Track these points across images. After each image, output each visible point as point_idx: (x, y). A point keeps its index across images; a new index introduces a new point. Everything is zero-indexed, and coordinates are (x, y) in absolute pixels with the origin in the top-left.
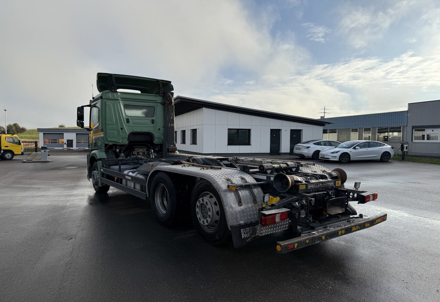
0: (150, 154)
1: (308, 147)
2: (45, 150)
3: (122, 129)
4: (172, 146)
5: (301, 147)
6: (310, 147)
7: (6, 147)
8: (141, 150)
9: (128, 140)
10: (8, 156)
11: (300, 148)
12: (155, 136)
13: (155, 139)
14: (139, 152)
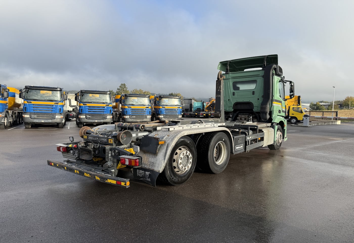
0: (249, 119)
2: (307, 118)
3: (229, 100)
4: (218, 112)
7: (292, 114)
8: (243, 116)
9: (233, 108)
10: (293, 121)
12: (254, 106)
13: (254, 107)
14: (242, 118)
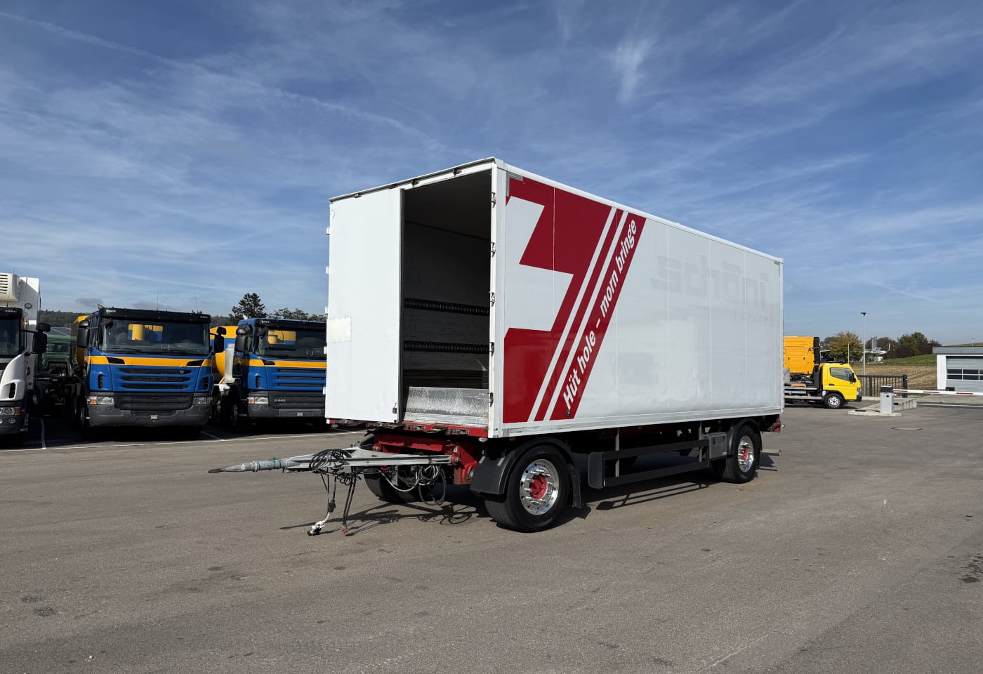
2: (889, 394)
7: (830, 385)
10: (834, 402)
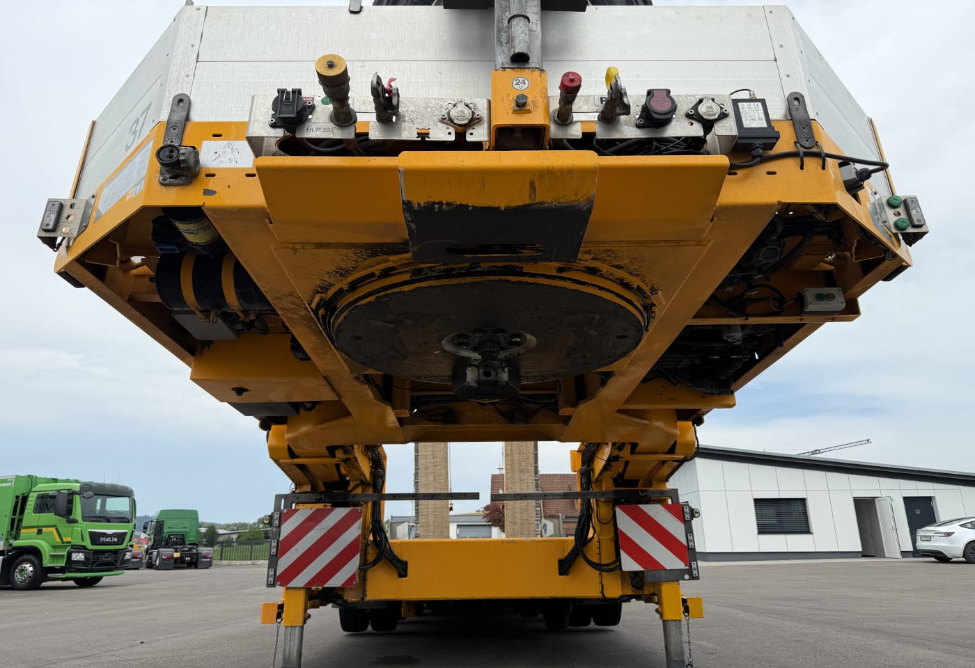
1: (949, 534)
5: (932, 534)
6: (953, 533)
11: (931, 537)
